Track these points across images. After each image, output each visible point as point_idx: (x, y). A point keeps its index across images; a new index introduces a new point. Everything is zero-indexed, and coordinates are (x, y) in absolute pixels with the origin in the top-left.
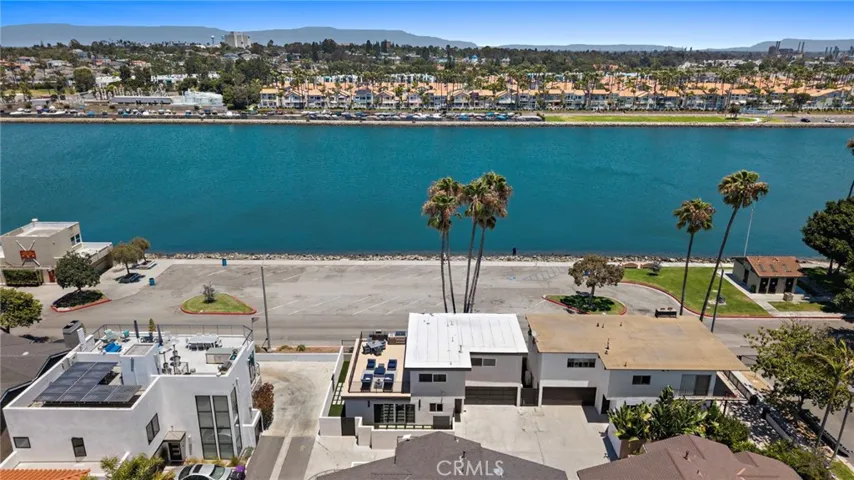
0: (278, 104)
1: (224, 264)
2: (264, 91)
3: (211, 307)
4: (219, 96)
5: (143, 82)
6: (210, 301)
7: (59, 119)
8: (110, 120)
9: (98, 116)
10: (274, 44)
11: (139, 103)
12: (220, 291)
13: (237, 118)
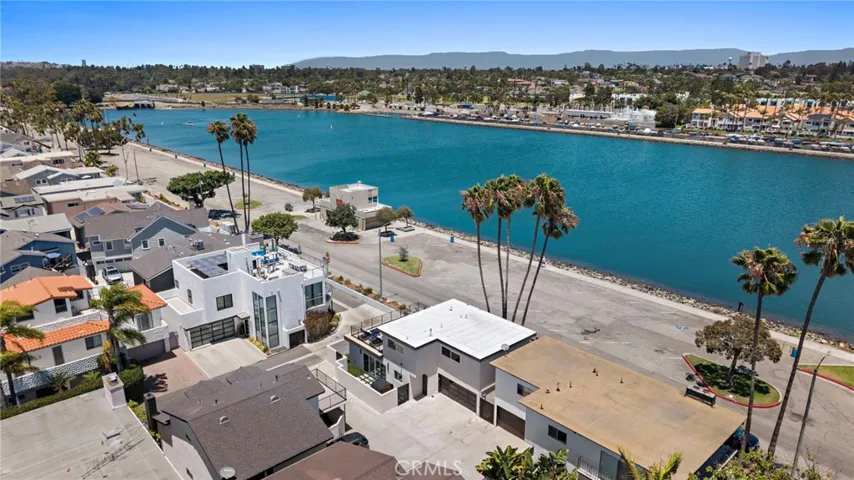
0: (709, 125)
1: (452, 241)
2: (698, 111)
3: (403, 264)
4: (653, 113)
5: (604, 98)
6: (403, 260)
7: (514, 126)
8: (546, 129)
9: (540, 125)
10: (792, 64)
11: (583, 116)
12: (412, 253)
13: (653, 135)
